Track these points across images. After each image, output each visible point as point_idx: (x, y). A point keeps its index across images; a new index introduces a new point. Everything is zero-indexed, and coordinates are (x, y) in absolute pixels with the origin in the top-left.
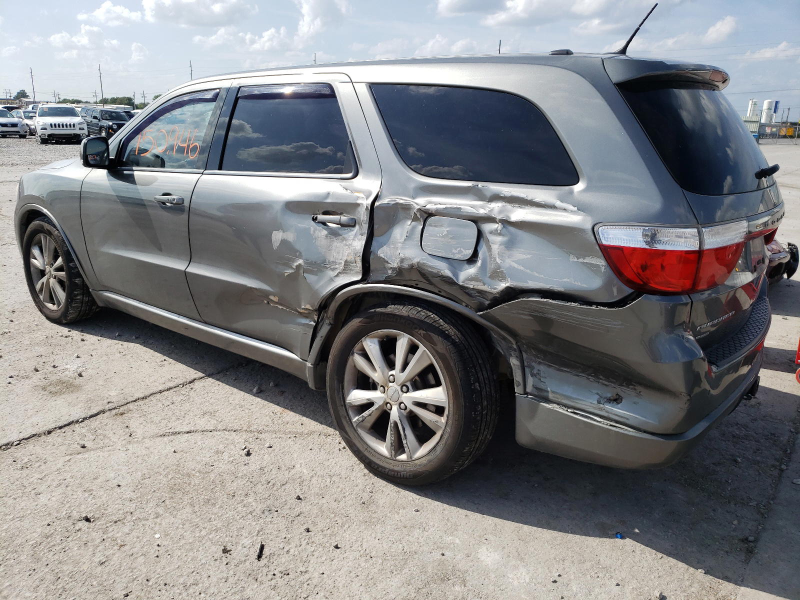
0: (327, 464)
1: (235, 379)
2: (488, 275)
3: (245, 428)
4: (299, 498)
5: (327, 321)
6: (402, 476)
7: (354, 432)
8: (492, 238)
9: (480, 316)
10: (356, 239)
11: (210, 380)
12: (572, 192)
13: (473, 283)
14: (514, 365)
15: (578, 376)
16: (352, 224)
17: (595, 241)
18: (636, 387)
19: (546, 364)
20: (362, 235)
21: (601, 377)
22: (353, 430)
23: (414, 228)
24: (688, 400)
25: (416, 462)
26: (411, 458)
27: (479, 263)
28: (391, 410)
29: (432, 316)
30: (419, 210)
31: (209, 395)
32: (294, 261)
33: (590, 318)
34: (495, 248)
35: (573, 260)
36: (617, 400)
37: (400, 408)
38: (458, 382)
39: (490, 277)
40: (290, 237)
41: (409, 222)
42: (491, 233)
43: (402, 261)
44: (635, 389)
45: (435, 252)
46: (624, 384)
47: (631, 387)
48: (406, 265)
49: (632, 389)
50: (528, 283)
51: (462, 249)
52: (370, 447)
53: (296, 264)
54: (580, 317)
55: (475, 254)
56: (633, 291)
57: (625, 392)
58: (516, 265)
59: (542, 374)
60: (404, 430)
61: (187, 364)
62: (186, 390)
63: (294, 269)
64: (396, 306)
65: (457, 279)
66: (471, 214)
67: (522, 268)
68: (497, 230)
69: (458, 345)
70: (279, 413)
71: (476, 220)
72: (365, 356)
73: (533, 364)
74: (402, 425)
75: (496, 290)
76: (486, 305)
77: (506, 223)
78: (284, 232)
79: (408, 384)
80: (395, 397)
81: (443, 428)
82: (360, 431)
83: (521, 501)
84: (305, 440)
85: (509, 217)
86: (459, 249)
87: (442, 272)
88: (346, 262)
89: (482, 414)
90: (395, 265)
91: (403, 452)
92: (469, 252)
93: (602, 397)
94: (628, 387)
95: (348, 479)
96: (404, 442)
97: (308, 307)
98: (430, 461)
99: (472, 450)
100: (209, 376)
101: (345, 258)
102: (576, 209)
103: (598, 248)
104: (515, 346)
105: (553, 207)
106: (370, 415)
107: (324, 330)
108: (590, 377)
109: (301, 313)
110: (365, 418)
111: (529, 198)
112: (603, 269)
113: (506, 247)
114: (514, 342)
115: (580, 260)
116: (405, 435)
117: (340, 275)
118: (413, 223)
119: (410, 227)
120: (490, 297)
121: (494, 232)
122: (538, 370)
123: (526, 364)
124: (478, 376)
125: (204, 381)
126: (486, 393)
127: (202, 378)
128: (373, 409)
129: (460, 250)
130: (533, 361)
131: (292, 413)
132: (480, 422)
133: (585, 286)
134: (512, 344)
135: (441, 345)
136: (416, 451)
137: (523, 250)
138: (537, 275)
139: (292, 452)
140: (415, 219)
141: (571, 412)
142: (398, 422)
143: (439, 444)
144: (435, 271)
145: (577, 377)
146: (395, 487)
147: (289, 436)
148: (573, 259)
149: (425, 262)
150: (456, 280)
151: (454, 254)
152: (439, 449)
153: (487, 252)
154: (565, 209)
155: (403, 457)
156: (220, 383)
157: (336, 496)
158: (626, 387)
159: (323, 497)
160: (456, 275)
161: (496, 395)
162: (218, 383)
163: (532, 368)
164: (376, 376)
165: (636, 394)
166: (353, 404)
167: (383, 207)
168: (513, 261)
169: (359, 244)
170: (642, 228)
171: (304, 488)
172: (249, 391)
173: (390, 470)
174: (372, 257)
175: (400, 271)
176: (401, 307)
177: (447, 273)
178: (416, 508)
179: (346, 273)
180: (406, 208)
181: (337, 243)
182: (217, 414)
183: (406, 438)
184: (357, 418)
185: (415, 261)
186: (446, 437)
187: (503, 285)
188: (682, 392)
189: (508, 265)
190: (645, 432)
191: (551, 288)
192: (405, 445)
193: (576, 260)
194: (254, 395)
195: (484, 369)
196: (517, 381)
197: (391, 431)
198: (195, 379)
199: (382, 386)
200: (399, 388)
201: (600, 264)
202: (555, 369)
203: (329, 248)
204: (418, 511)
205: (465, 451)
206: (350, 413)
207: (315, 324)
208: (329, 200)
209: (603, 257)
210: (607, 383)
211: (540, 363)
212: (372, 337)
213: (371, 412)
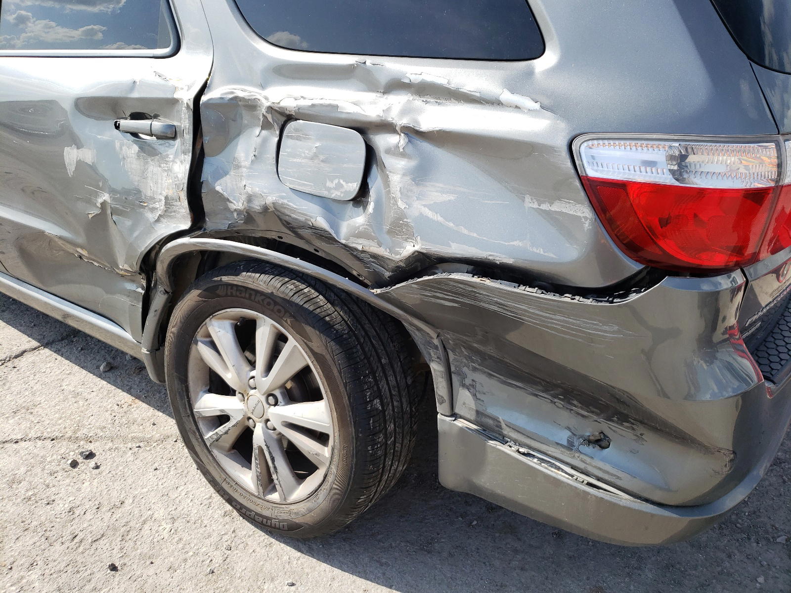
0: (173, 495)
1: (82, 349)
2: (386, 227)
3: (69, 434)
4: (113, 568)
5: (161, 288)
6: (273, 525)
7: (208, 454)
8: (389, 161)
9: (378, 295)
10: (178, 161)
11: (46, 352)
12: (530, 73)
13: (361, 241)
14: (434, 370)
15: (536, 395)
16: (171, 134)
17: (573, 171)
18: (634, 427)
19: (485, 372)
20: (184, 153)
21: (575, 402)
22: (206, 451)
23: (265, 141)
24: (731, 461)
25: (292, 507)
26: (285, 499)
27: (371, 207)
28: (254, 427)
29: (306, 290)
30: (270, 109)
31: (36, 377)
32: (97, 195)
33: (558, 317)
34: (396, 180)
35: (531, 205)
36: (601, 442)
37: (267, 427)
38: (346, 400)
39: (390, 232)
40: (87, 155)
41: (257, 130)
42: (388, 151)
43: (250, 199)
44: (633, 429)
45: (299, 184)
46: (615, 419)
47: (626, 424)
48: (257, 206)
49: (627, 427)
50: (451, 247)
51: (341, 181)
52: (230, 477)
53: (100, 200)
54: (541, 313)
55: (364, 189)
56: (644, 266)
57: (614, 431)
58: (429, 214)
59: (478, 387)
60: (273, 459)
61: (22, 328)
62: (6, 369)
63: (98, 207)
64: (249, 274)
65: (337, 233)
66: (354, 117)
67: (440, 219)
68: (397, 147)
69: (346, 339)
70: (125, 406)
71: (363, 129)
72: (213, 345)
73: (465, 369)
74: (270, 453)
75: (398, 257)
76: (387, 277)
77: (413, 133)
78: (78, 148)
79: (277, 393)
80: (259, 410)
81: (328, 464)
82: (216, 452)
83: (451, 555)
84: (152, 452)
85: (417, 122)
86: (336, 181)
87: (313, 221)
88: (166, 198)
89: (387, 444)
90: (240, 205)
91: (274, 489)
92: (354, 187)
93: (574, 435)
94: (622, 425)
95: (198, 525)
96: (274, 477)
97: (127, 267)
98: (310, 511)
99: (371, 496)
100: (47, 345)
101: (165, 194)
102: (537, 106)
103: (577, 183)
104: (436, 342)
105: (494, 103)
106: (226, 433)
107: (159, 301)
108: (556, 400)
109: (122, 276)
110: (221, 436)
111: (453, 86)
112: (587, 225)
113: (414, 180)
114: (434, 335)
115: (545, 207)
116: (275, 468)
117: (162, 219)
118: (263, 132)
119: (259, 140)
120: (392, 265)
121: (393, 151)
122: (473, 380)
123: (453, 369)
124: (378, 388)
125: (38, 352)
126: (393, 410)
127: (35, 349)
128: (228, 425)
129: (339, 182)
130: (466, 365)
131: (144, 405)
132: (383, 458)
133: (552, 255)
134: (432, 338)
135: (318, 342)
136: (292, 491)
137: (441, 185)
138: (465, 232)
139: (126, 475)
140: (266, 125)
141: (524, 454)
142: (265, 448)
143: (323, 487)
144: (302, 218)
145: (535, 398)
146: (267, 536)
147: (130, 445)
148: (530, 203)
149: (285, 201)
150: (334, 235)
151: (329, 189)
152: (322, 494)
153: (382, 187)
154: (517, 107)
155: (275, 497)
156: (59, 357)
157: (172, 559)
158: (617, 423)
159: (152, 563)
160: (335, 226)
161: (411, 409)
162: (55, 355)
163: (463, 377)
164: (229, 377)
165: (635, 438)
166: (204, 415)
167: (213, 104)
168: (425, 206)
169: (182, 168)
170: (668, 144)
171: (127, 545)
172: (94, 370)
173: (257, 514)
174: (204, 190)
175: (249, 217)
176: (258, 275)
177: (321, 222)
178: (290, 581)
179: (170, 217)
180: (251, 105)
181: (153, 168)
182: (35, 411)
183: (276, 472)
184: (211, 434)
185: (270, 200)
186: (330, 479)
187: (408, 249)
188: (721, 449)
189: (417, 214)
190: (647, 500)
191: (491, 258)
192: (276, 481)
193: (536, 206)
194: (100, 376)
195: (391, 372)
196: (439, 395)
197: (256, 459)
198: (24, 352)
199: (240, 393)
200: (263, 399)
201: (582, 215)
202: (498, 381)
203: (143, 175)
204: (293, 585)
205: (360, 501)
206: (201, 426)
207: (143, 292)
208: (135, 95)
209: (587, 203)
210: (586, 413)
211: (475, 369)
212: (219, 319)
213: (226, 429)
